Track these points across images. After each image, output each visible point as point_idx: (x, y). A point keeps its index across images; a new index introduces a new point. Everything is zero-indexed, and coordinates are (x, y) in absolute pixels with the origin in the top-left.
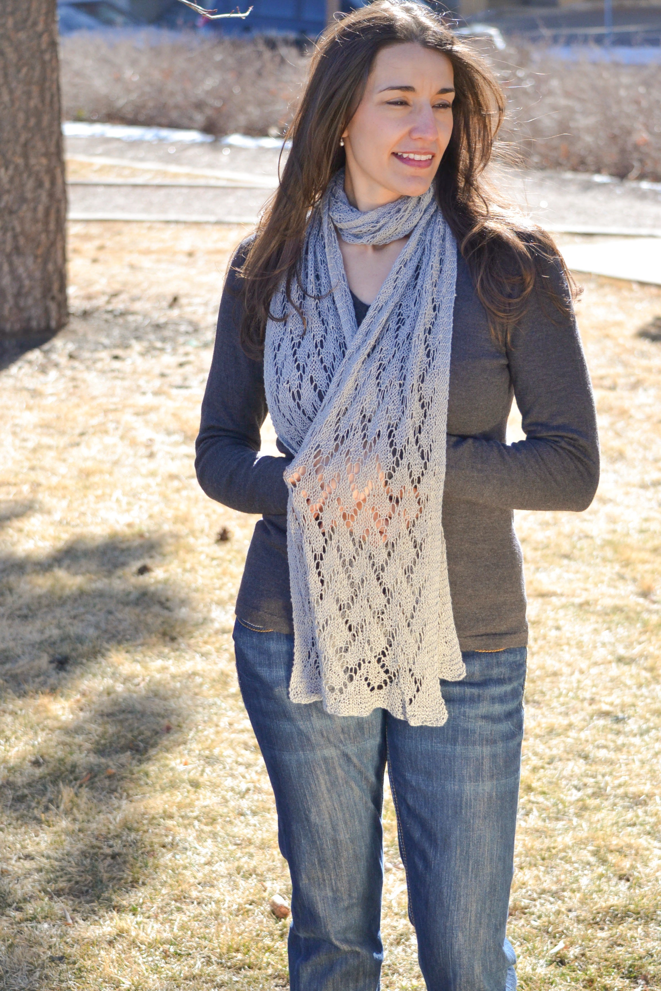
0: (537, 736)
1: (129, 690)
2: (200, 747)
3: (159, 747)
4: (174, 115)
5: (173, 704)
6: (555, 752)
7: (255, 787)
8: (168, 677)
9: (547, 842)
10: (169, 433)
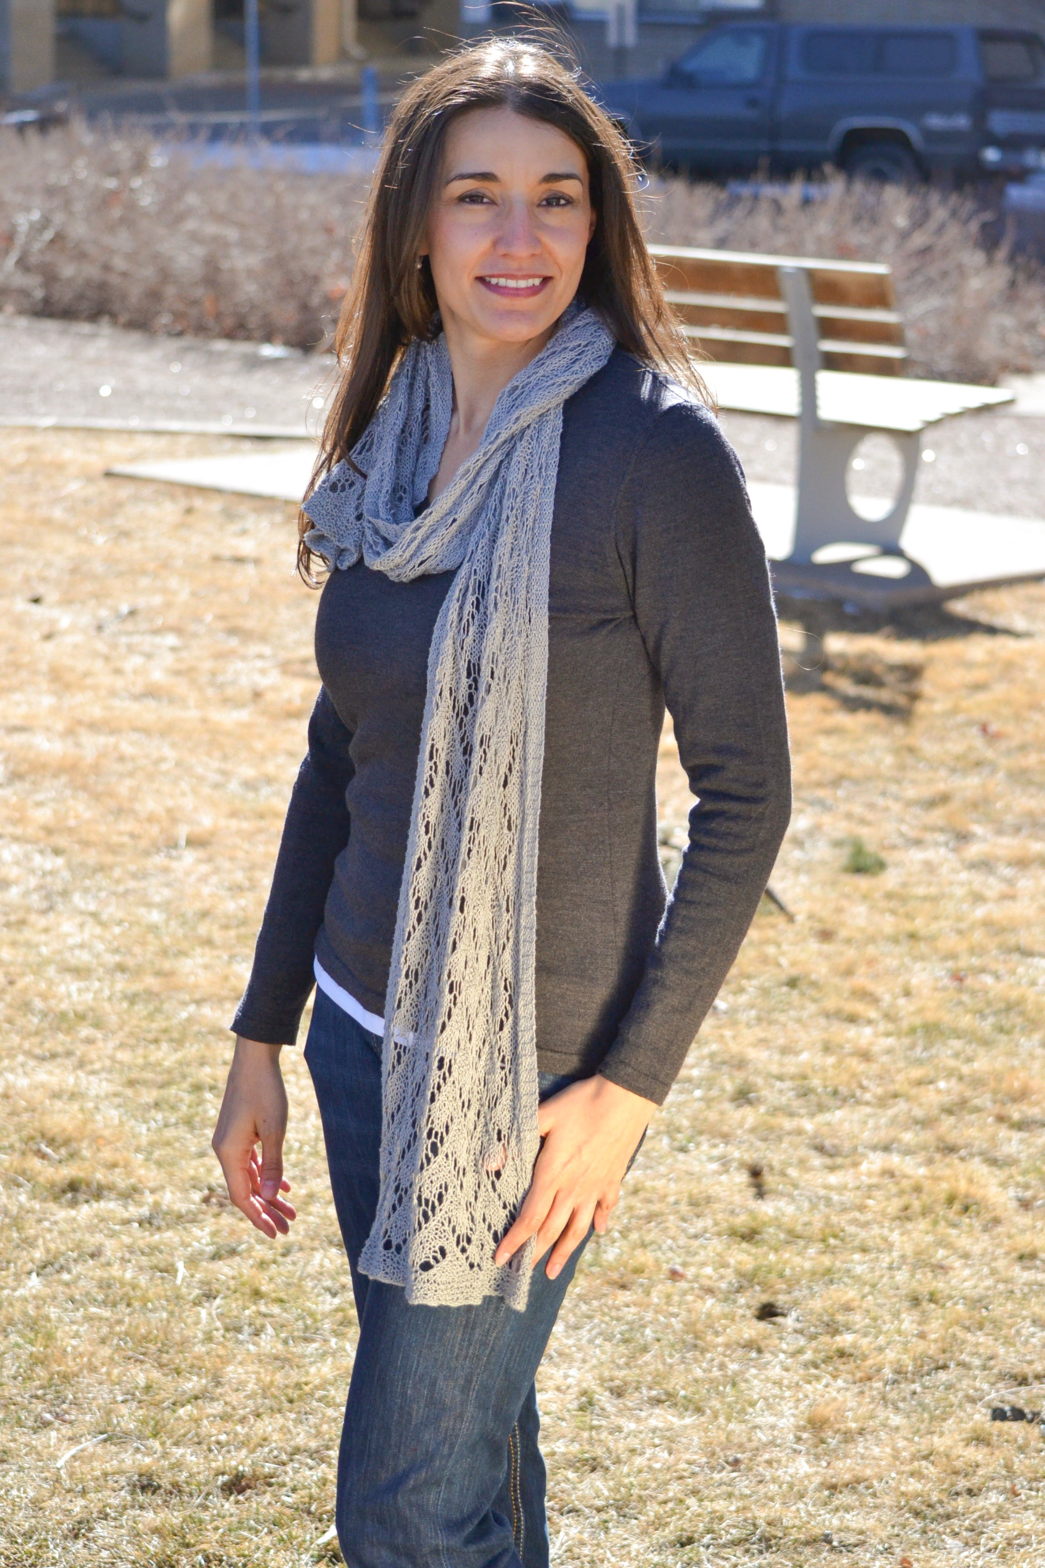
9: (295, 1376)
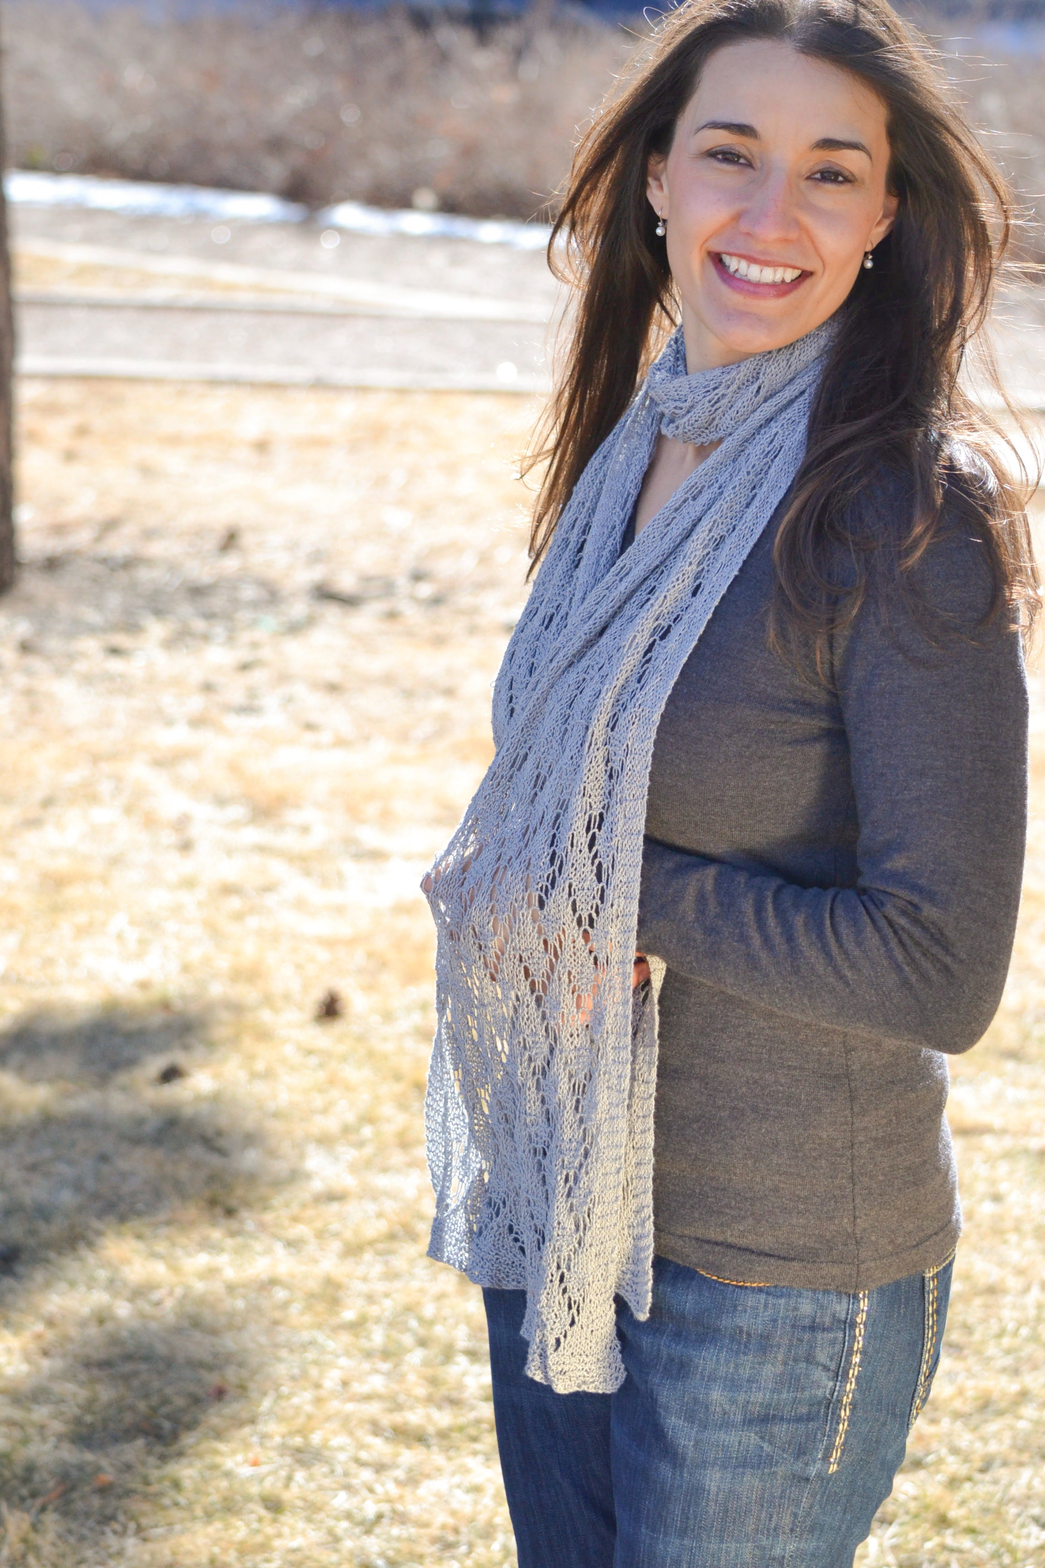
0: (957, 1415)
1: (142, 1316)
2: (283, 1428)
3: (201, 1429)
4: (225, 163)
5: (229, 1342)
6: (993, 1447)
7: (394, 1511)
8: (218, 1287)
10: (221, 802)
